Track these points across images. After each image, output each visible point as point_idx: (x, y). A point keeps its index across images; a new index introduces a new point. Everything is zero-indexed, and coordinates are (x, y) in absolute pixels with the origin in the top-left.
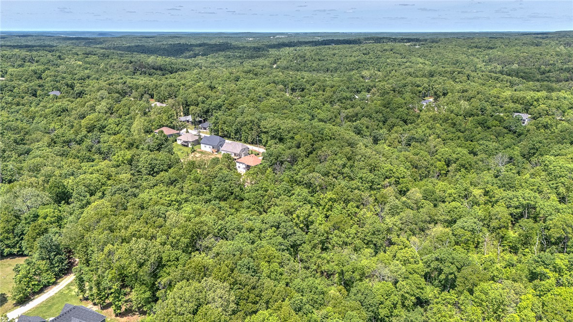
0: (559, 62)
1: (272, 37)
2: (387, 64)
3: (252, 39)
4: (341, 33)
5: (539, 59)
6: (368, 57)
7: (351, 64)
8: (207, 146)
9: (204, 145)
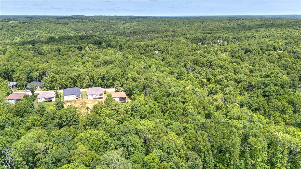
8: (70, 96)
9: (67, 96)
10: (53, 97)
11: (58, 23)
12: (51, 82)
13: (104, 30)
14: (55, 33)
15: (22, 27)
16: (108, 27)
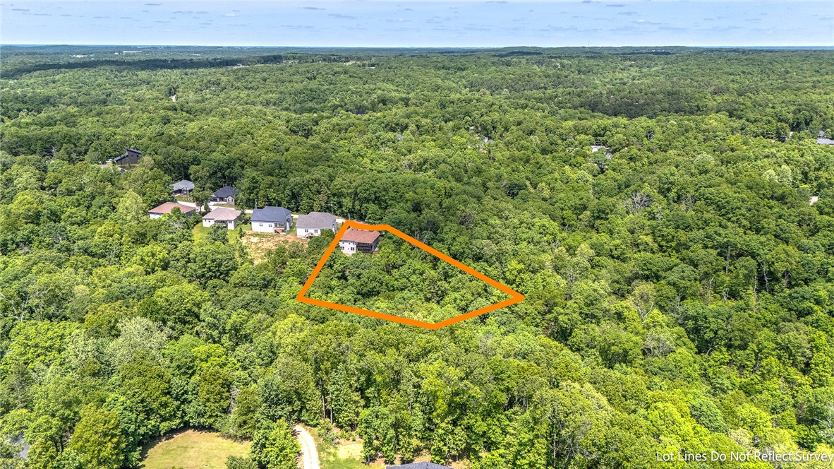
0: (550, 84)
1: (116, 54)
2: (353, 93)
3: (82, 56)
4: (226, 48)
5: (528, 82)
6: (316, 82)
7: (301, 94)
8: (264, 224)
9: (258, 224)
10: (230, 221)
11: (443, 68)
12: (249, 191)
13: (542, 85)
14: (419, 91)
15: (355, 75)
16: (558, 78)
